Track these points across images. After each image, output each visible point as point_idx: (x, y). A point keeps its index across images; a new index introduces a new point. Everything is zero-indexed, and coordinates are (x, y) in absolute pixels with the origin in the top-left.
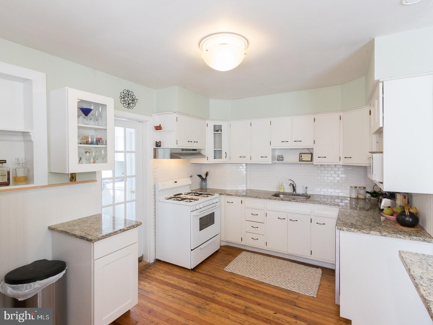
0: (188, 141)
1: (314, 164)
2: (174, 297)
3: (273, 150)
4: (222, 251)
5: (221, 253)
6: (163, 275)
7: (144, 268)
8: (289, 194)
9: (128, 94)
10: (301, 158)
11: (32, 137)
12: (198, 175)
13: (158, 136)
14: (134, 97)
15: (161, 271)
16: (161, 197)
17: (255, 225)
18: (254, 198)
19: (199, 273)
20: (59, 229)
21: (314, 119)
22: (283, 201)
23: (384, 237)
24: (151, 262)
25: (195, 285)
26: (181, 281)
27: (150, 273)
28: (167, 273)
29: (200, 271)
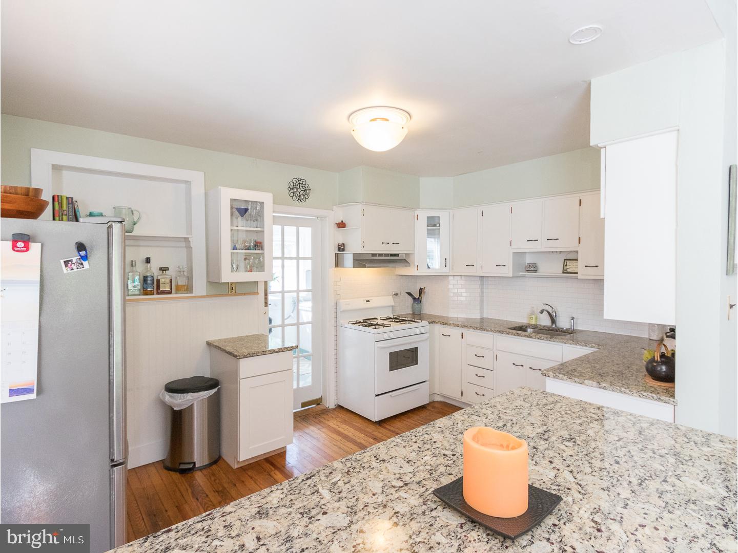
0: (383, 243)
1: (579, 278)
2: (340, 448)
3: (516, 254)
4: (432, 408)
5: (429, 410)
6: (339, 424)
7: (320, 412)
8: (543, 328)
9: (299, 184)
10: (565, 267)
11: (191, 243)
12: (407, 293)
13: (340, 237)
14: (306, 186)
15: (338, 419)
16: (344, 321)
17: (481, 372)
18: (479, 329)
19: (385, 428)
20: (214, 344)
21: (580, 200)
22: (519, 337)
23: (603, 390)
24: (330, 408)
25: (372, 440)
26: (358, 433)
27: (324, 419)
28: (344, 422)
29: (387, 427)
